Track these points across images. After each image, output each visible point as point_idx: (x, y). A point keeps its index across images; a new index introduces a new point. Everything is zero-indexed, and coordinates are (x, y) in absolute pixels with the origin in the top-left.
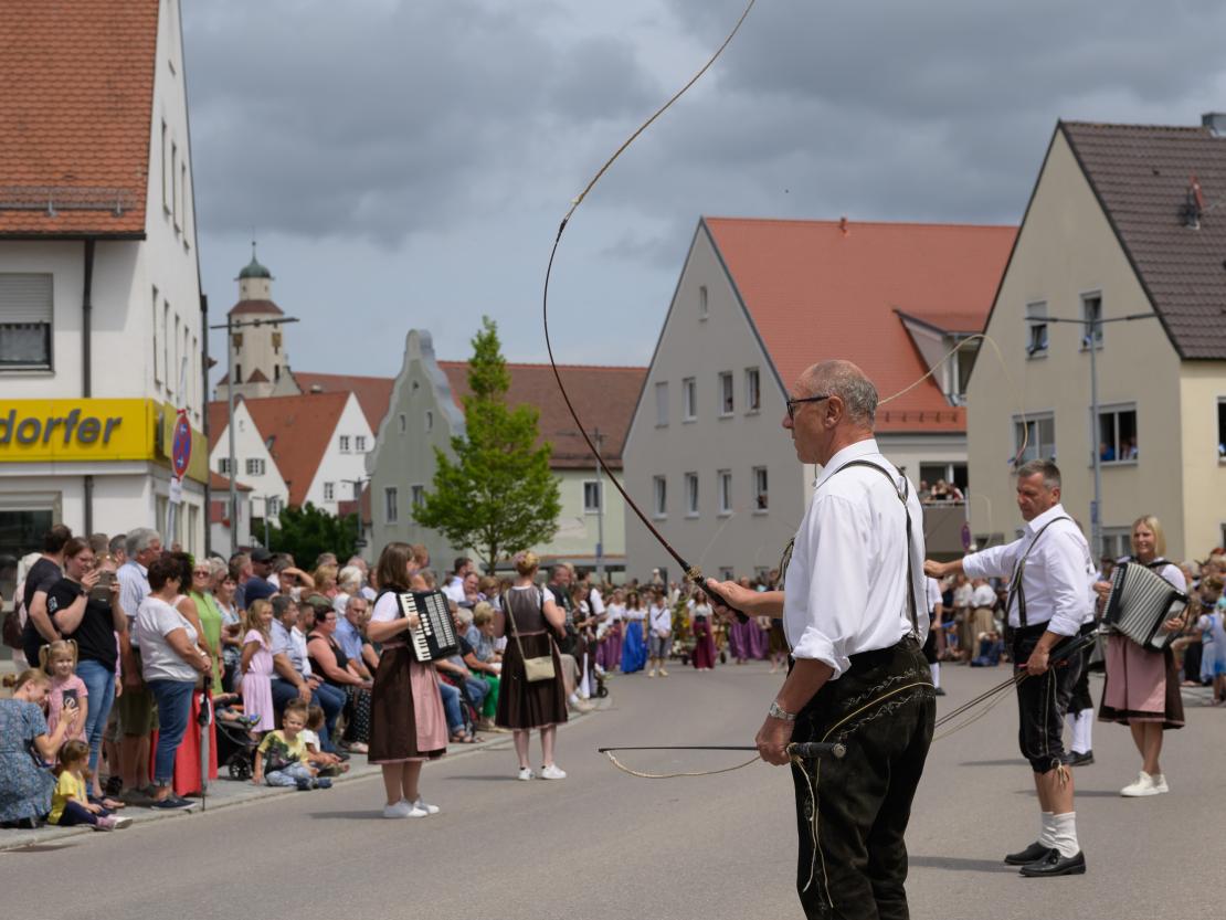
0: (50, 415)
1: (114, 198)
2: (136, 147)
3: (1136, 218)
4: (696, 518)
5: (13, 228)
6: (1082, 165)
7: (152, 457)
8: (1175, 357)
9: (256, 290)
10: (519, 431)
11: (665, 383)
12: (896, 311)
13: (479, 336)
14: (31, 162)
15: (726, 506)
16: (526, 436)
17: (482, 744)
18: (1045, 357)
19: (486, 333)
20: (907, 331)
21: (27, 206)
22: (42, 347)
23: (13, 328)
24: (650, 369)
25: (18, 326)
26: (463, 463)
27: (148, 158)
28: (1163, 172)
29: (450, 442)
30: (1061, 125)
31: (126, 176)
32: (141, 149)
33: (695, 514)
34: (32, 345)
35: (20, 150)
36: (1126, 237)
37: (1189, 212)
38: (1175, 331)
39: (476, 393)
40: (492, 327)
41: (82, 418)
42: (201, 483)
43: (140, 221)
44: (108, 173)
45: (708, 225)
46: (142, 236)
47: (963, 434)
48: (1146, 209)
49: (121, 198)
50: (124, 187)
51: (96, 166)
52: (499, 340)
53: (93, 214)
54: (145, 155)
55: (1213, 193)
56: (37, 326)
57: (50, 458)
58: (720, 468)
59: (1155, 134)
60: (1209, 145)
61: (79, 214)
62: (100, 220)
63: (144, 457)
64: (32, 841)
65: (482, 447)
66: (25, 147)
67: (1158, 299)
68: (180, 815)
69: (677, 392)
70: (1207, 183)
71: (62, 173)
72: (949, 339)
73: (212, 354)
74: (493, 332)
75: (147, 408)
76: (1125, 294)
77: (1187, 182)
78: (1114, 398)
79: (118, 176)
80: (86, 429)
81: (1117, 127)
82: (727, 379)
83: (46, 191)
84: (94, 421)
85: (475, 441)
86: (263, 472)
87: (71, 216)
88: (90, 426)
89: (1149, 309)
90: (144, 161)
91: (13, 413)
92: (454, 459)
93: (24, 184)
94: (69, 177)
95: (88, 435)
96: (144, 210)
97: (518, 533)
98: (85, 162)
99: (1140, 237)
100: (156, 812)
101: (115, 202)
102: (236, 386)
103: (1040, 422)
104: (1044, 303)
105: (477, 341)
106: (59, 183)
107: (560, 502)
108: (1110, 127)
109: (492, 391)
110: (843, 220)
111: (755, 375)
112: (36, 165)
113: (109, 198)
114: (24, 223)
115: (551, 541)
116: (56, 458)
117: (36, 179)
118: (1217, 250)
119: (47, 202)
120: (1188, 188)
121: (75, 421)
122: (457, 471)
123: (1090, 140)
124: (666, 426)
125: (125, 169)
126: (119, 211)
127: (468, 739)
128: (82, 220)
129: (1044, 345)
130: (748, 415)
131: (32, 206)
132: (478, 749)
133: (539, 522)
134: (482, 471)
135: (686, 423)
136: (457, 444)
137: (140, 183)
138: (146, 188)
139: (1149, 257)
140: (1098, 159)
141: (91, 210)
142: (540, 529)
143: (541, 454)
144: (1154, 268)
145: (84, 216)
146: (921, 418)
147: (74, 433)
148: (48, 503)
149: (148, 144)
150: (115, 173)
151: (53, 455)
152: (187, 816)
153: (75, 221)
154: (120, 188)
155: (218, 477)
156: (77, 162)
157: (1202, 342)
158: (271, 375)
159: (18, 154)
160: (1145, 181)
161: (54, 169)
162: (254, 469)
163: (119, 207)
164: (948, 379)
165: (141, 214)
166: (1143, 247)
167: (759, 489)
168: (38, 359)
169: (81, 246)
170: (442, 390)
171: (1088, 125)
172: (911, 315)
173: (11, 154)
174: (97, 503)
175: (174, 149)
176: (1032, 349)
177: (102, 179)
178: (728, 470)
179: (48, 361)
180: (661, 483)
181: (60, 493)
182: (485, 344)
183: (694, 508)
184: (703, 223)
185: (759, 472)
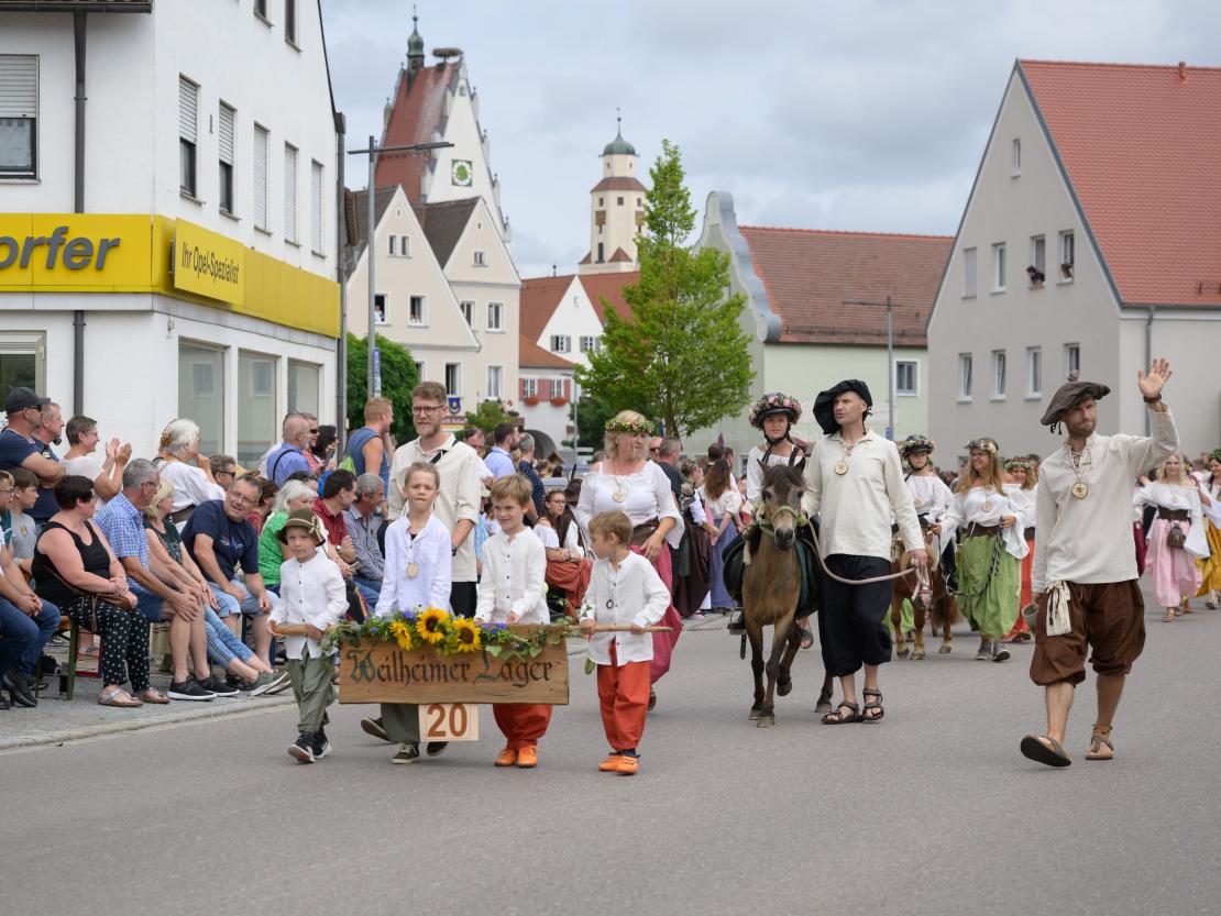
0: (30, 235)
4: (1002, 401)
7: (158, 289)
9: (622, 167)
11: (970, 251)
13: (658, 165)
15: (1035, 390)
19: (666, 159)
22: (27, 149)
24: (956, 237)
29: (623, 293)
33: (1002, 397)
34: (16, 145)
39: (653, 234)
41: (69, 238)
45: (1024, 70)
46: (146, 7)
52: (682, 169)
57: (28, 289)
58: (1030, 344)
63: (150, 288)
69: (986, 257)
74: (676, 160)
75: (153, 227)
80: (75, 251)
82: (1040, 242)
84: (83, 242)
85: (646, 290)
88: (79, 248)
92: (629, 316)
95: (77, 260)
97: (702, 404)
102: (599, 265)
105: (656, 171)
107: (752, 368)
109: (673, 228)
110: (1181, 65)
111: (1069, 238)
115: (739, 415)
116: (35, 289)
121: (62, 241)
122: (630, 328)
124: (974, 297)
130: (1060, 285)
134: (653, 327)
135: (994, 294)
136: (631, 297)
143: (728, 307)
148: (28, 346)
151: (33, 283)
155: (549, 354)
158: (633, 252)
167: (1071, 369)
168: (20, 165)
170: (743, 258)
178: (1039, 347)
179: (34, 167)
180: (967, 359)
181: (45, 332)
182: (665, 174)
183: (1002, 391)
184: (1020, 66)
185: (1071, 349)
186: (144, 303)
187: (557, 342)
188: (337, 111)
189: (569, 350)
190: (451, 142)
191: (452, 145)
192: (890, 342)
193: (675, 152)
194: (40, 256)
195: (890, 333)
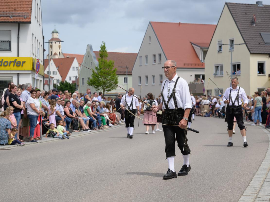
0: (10, 60)
1: (24, 14)
2: (29, 4)
3: (241, 23)
4: (147, 85)
5: (3, 20)
6: (230, 12)
7: (32, 69)
8: (249, 53)
9: (56, 36)
10: (110, 66)
11: (141, 57)
12: (190, 42)
14: (7, 6)
15: (154, 83)
16: (111, 67)
17: (100, 131)
18: (221, 52)
19: (103, 45)
20: (193, 47)
21: (6, 16)
22: (9, 46)
23: (3, 42)
24: (138, 54)
25: (4, 41)
26: (98, 72)
27: (32, 6)
28: (247, 14)
30: (226, 3)
31: (27, 10)
32: (30, 4)
34: (6, 45)
35: (5, 4)
36: (239, 27)
37: (253, 22)
38: (249, 47)
39: (101, 58)
40: (104, 44)
41: (17, 61)
42: (42, 75)
43: (30, 19)
44: (23, 9)
45: (151, 23)
46: (30, 23)
47: (204, 68)
48: (244, 21)
49: (26, 15)
50: (26, 12)
51: (21, 7)
53: (20, 18)
54: (31, 5)
55: (258, 18)
56: (8, 41)
58: (153, 75)
59: (246, 5)
60: (257, 8)
61: (17, 18)
62: (22, 19)
63: (30, 69)
64: (4, 148)
65: (102, 69)
66: (5, 3)
67: (246, 40)
68: (36, 143)
69: (144, 58)
70: (257, 16)
71: (13, 9)
72: (201, 48)
73: (45, 48)
74: (105, 45)
75: (31, 59)
76: (238, 39)
77: (253, 16)
78: (236, 61)
79: (25, 10)
80: (18, 63)
81: (238, 4)
82: (155, 56)
83: (10, 13)
84: (19, 62)
85: (100, 68)
86: (56, 74)
87: (15, 18)
88: (19, 63)
89: (244, 42)
90: (31, 7)
91: (2, 60)
92: (96, 71)
93: (5, 11)
94: (15, 10)
95: (18, 65)
96: (31, 17)
97: (109, 87)
98: (18, 7)
99: (242, 27)
100: (30, 143)
101: (25, 15)
102: (51, 56)
103: (220, 66)
104: (222, 41)
105: (101, 46)
106: (13, 11)
107: (118, 81)
108: (237, 4)
109: (104, 57)
110: (180, 23)
111: (160, 55)
112: (8, 7)
113: (23, 14)
114: (5, 19)
115: (116, 89)
117: (8, 10)
118: (258, 30)
119: (10, 15)
120: (253, 17)
121: (16, 62)
123: (232, 6)
124: (141, 66)
125: (27, 8)
126: (25, 17)
127: (97, 129)
128: (17, 19)
129: (221, 50)
130: (159, 64)
131: (7, 16)
132: (99, 132)
133: (114, 85)
134: (102, 74)
135: (145, 65)
136: (97, 68)
137: (30, 11)
138: (31, 12)
139: (244, 32)
140: (234, 11)
141: (19, 17)
142: (114, 86)
143: (114, 71)
144: (245, 34)
145: (18, 18)
146: (195, 65)
147: (15, 64)
148: (10, 79)
149: (32, 3)
150: (25, 9)
151: (11, 69)
152: (37, 144)
153: (16, 19)
154: (25, 12)
155: (46, 75)
156: (17, 7)
157: (255, 50)
158: (58, 54)
159: (4, 5)
160: (243, 15)
161: (12, 8)
162: (54, 73)
163: (25, 16)
164: (201, 56)
165: (30, 18)
166: (243, 29)
167: (161, 79)
168: (8, 48)
169: (17, 24)
170: (94, 57)
171: (232, 3)
172: (193, 43)
173: (3, 5)
174: (20, 79)
175: (37, 4)
176: (219, 51)
177: (22, 10)
178: (154, 75)
179: (10, 49)
180: (140, 78)
181: (12, 77)
182: (103, 47)
183: (147, 83)
184: (150, 23)
185: (161, 76)
186: (30, 72)
187: (48, 72)
188: (43, 35)
189: (50, 74)
190: (63, 41)
191: (63, 42)
192: (127, 73)
193: (105, 44)
194: (12, 64)
195: (127, 72)
